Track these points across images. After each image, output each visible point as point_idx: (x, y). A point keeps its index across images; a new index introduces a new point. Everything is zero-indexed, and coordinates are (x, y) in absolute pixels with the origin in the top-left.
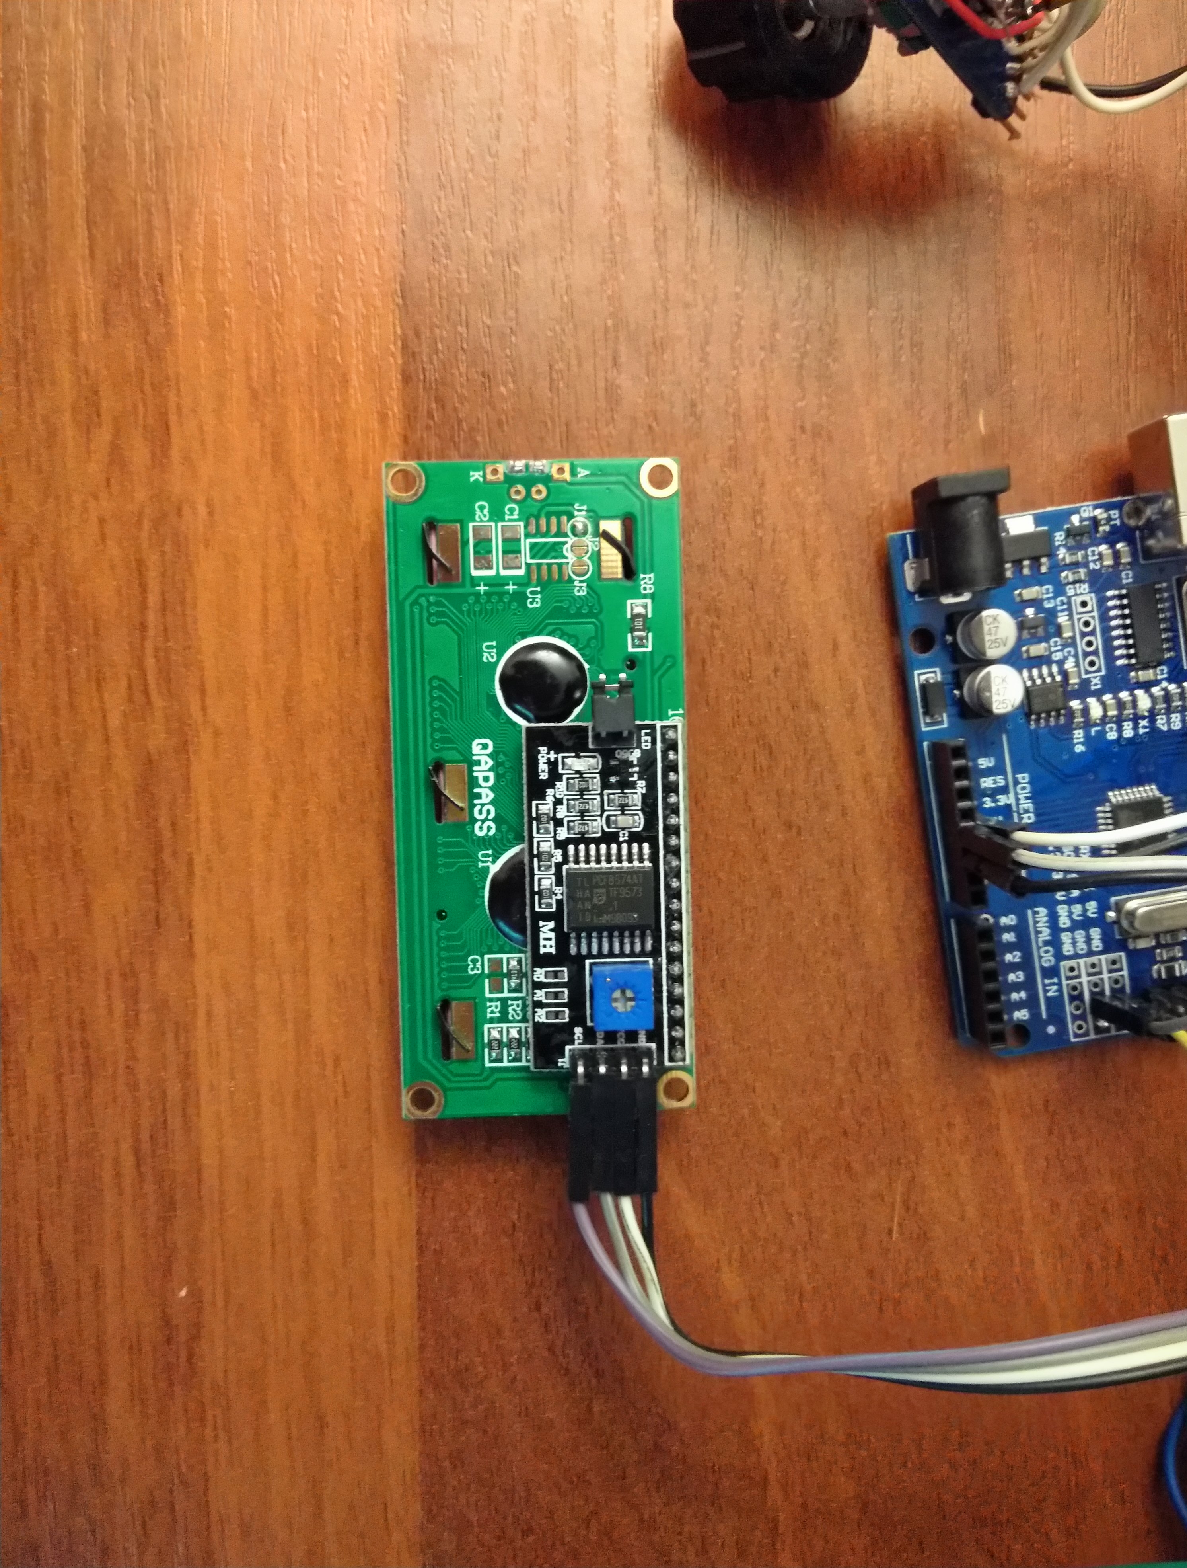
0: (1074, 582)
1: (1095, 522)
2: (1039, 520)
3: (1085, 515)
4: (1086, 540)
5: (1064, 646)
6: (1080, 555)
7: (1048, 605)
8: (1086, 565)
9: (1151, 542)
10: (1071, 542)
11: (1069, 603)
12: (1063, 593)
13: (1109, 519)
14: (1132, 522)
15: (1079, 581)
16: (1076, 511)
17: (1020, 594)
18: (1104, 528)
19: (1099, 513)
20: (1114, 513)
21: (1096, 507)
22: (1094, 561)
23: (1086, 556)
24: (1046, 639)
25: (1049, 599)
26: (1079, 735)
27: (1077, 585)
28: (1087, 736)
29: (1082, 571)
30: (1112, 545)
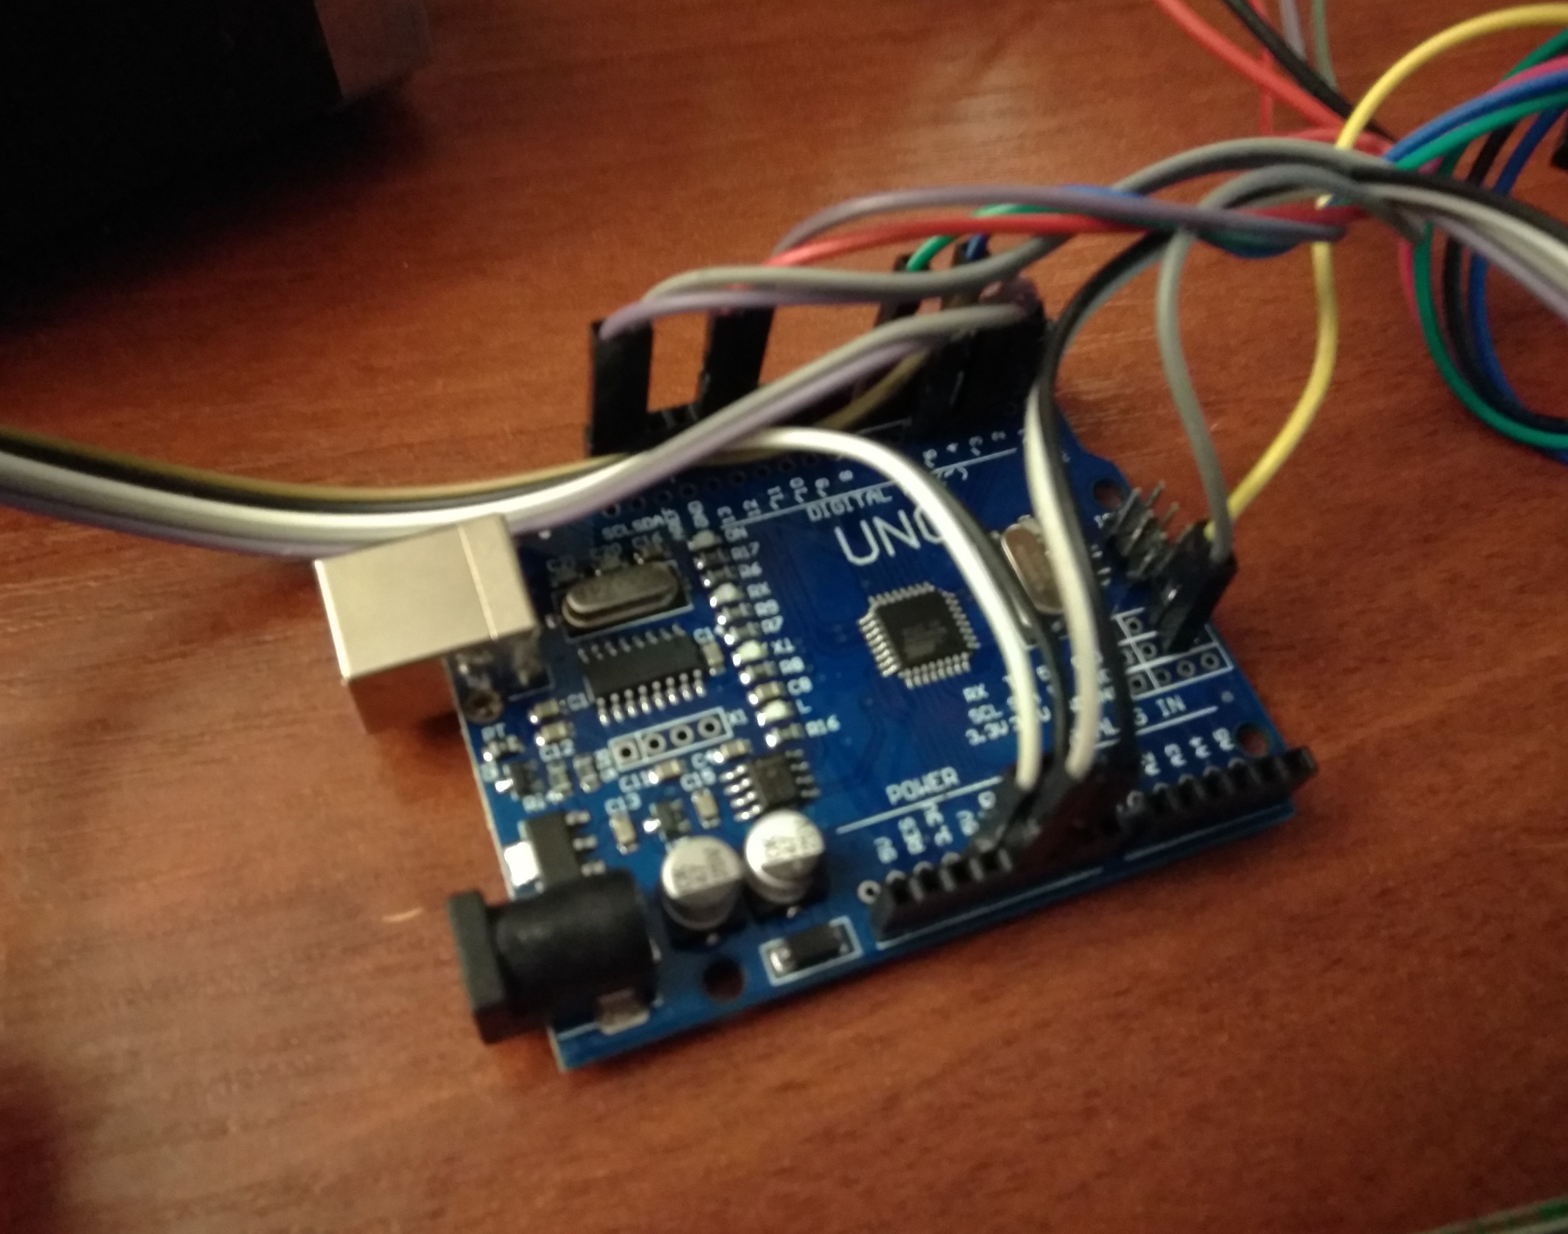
0: (597, 771)
1: (503, 758)
2: (510, 838)
3: (494, 772)
4: (532, 765)
5: (691, 769)
6: (556, 771)
7: (636, 802)
8: (568, 760)
9: (523, 678)
10: (538, 784)
11: (628, 773)
12: (614, 784)
13: (497, 739)
14: (496, 708)
15: (594, 764)
16: (490, 787)
17: (627, 845)
18: (513, 744)
19: (488, 756)
20: (487, 734)
21: (481, 760)
22: (562, 749)
23: (556, 762)
24: (686, 796)
25: (627, 802)
26: (814, 728)
27: (600, 766)
28: (813, 716)
29: (578, 764)
30: (535, 729)
